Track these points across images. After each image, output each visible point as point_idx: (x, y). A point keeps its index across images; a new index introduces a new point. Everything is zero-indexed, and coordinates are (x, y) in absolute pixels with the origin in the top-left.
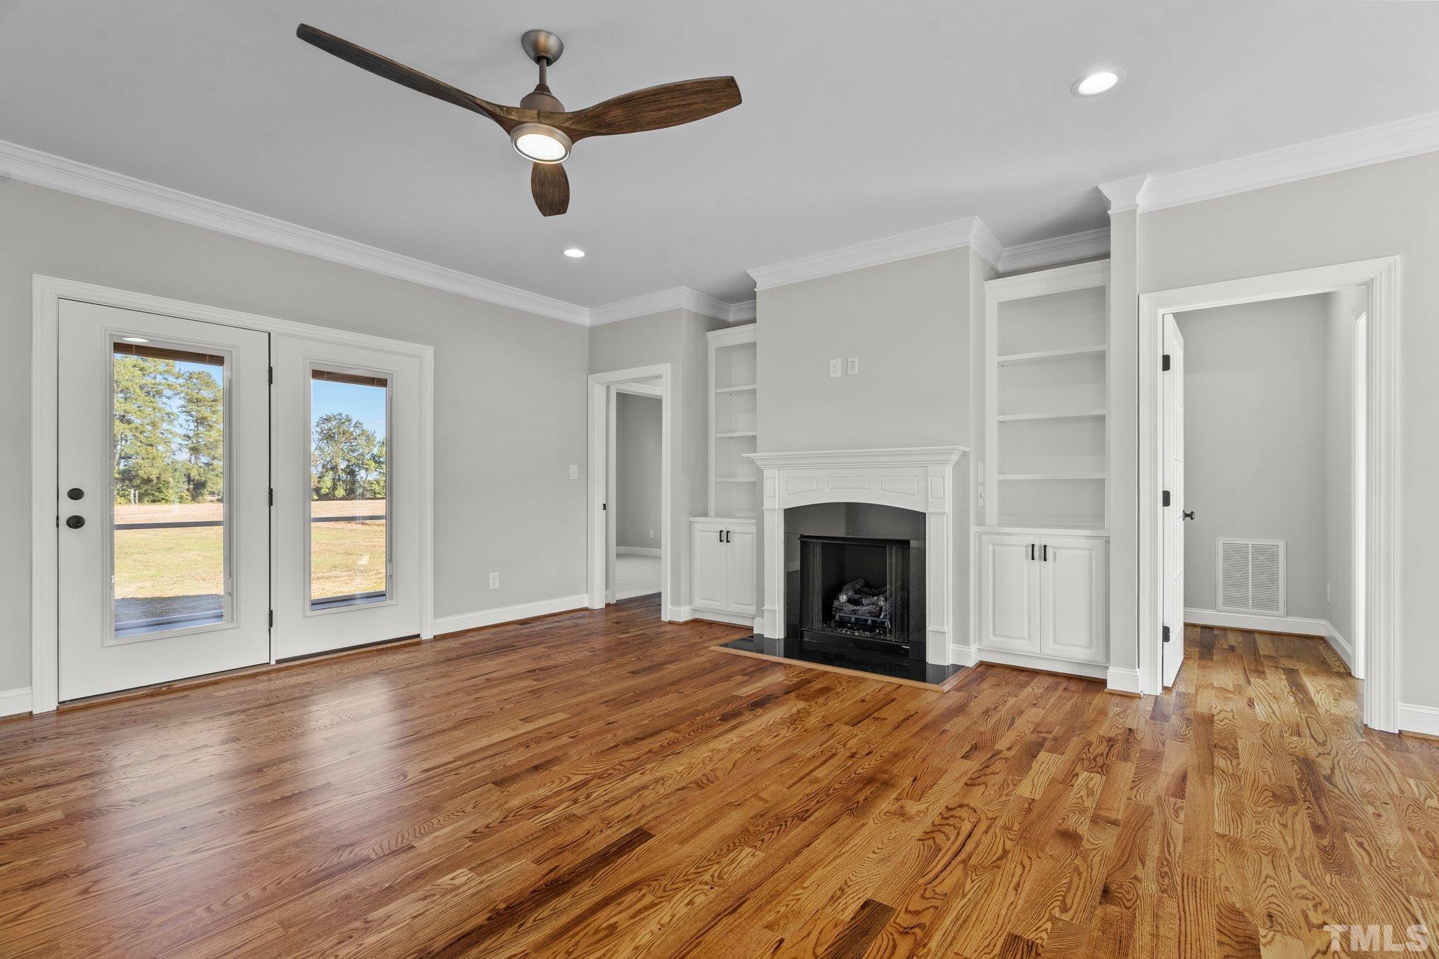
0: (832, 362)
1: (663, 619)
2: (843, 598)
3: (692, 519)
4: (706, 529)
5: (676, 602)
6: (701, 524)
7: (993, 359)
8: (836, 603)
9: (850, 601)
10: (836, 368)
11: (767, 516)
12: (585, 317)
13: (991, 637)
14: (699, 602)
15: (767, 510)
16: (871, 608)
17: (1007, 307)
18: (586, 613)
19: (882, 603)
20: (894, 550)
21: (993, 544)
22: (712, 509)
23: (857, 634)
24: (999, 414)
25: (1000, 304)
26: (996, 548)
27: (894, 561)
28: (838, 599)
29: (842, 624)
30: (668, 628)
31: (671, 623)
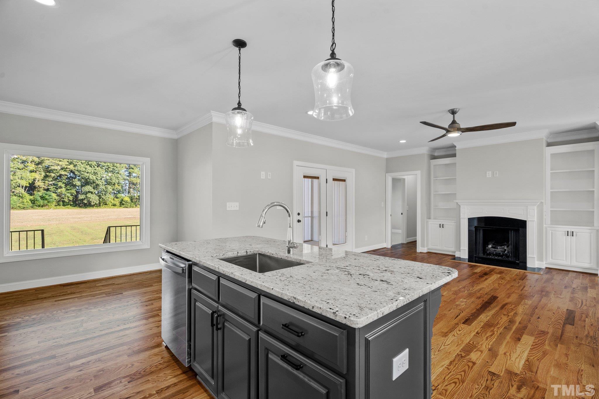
0: (487, 172)
1: (418, 251)
2: (490, 246)
3: (428, 220)
4: (433, 224)
5: (423, 246)
6: (431, 222)
7: (548, 172)
8: (487, 248)
9: (492, 247)
10: (489, 174)
11: (461, 220)
12: (385, 155)
13: (551, 260)
14: (430, 246)
15: (462, 218)
16: (502, 250)
17: (553, 155)
18: (385, 249)
19: (506, 248)
20: (513, 231)
21: (552, 231)
22: (432, 217)
23: (496, 258)
24: (551, 189)
25: (551, 154)
26: (552, 232)
27: (512, 235)
28: (488, 246)
29: (490, 254)
30: (420, 255)
31: (421, 253)
